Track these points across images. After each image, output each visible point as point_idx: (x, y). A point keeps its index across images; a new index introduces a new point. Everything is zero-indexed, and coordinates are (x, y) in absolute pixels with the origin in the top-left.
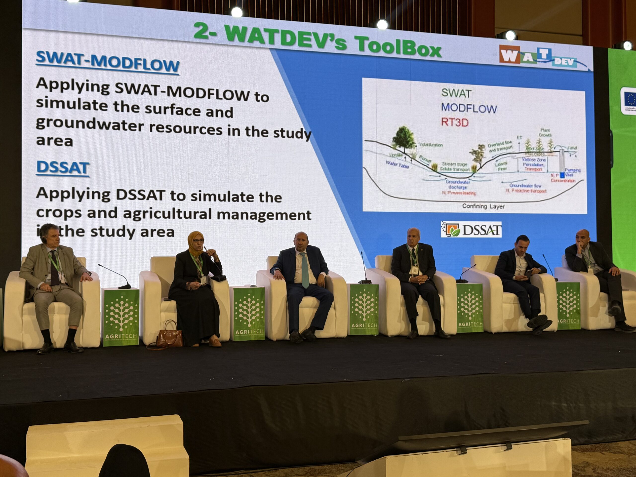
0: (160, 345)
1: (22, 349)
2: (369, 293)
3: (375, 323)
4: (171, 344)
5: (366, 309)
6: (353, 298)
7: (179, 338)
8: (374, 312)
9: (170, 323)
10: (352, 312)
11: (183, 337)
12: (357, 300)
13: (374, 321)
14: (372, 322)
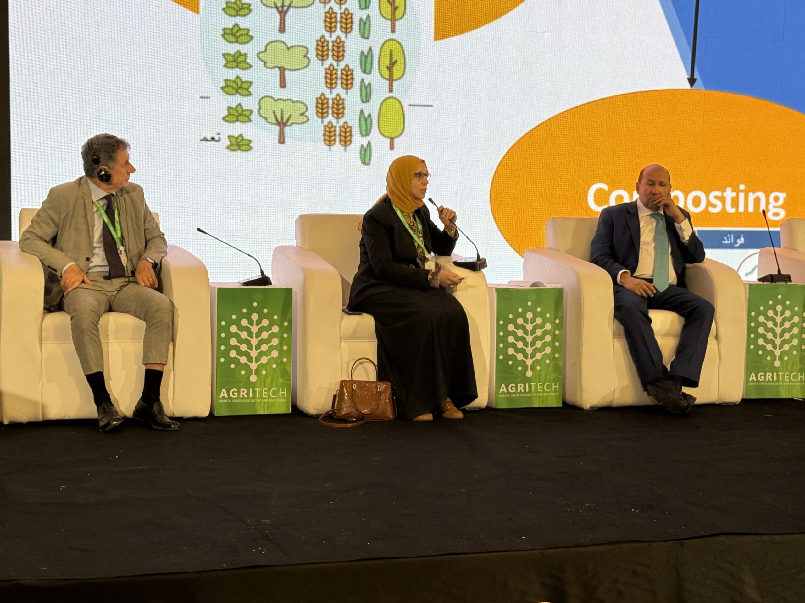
0: (343, 416)
1: (40, 419)
2: (788, 303)
3: (800, 372)
4: (368, 414)
5: (782, 341)
6: (753, 314)
7: (386, 399)
8: (799, 348)
9: (360, 366)
10: (752, 347)
11: (393, 398)
12: (761, 319)
13: (798, 368)
14: (794, 369)
